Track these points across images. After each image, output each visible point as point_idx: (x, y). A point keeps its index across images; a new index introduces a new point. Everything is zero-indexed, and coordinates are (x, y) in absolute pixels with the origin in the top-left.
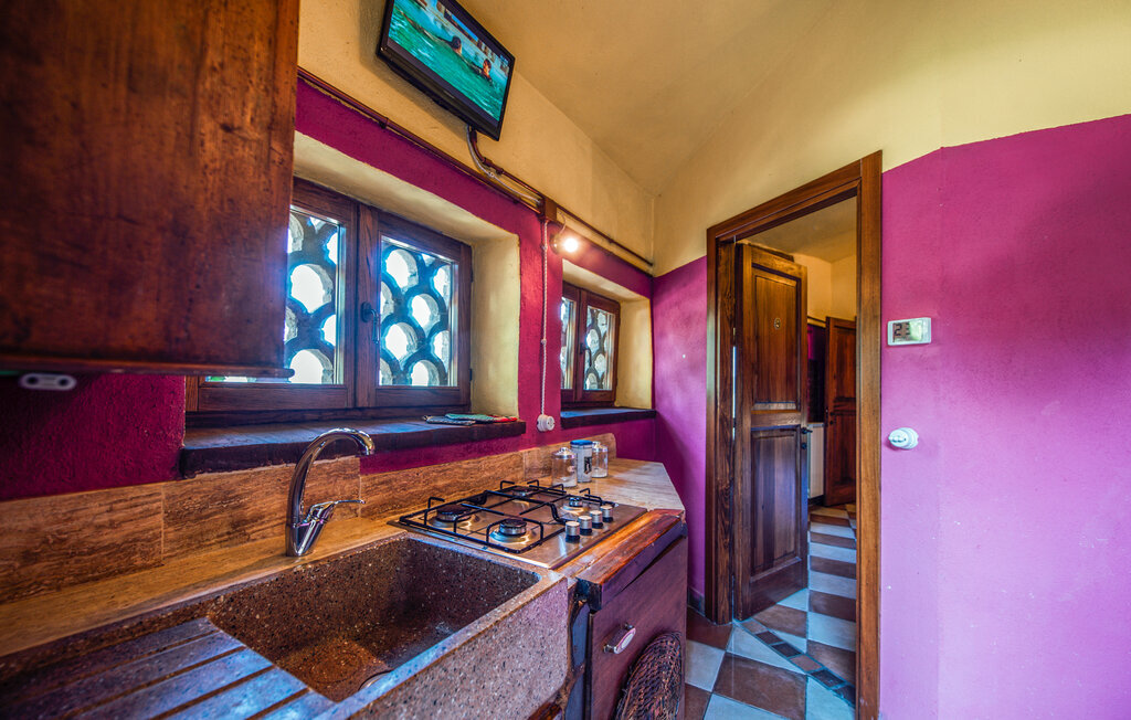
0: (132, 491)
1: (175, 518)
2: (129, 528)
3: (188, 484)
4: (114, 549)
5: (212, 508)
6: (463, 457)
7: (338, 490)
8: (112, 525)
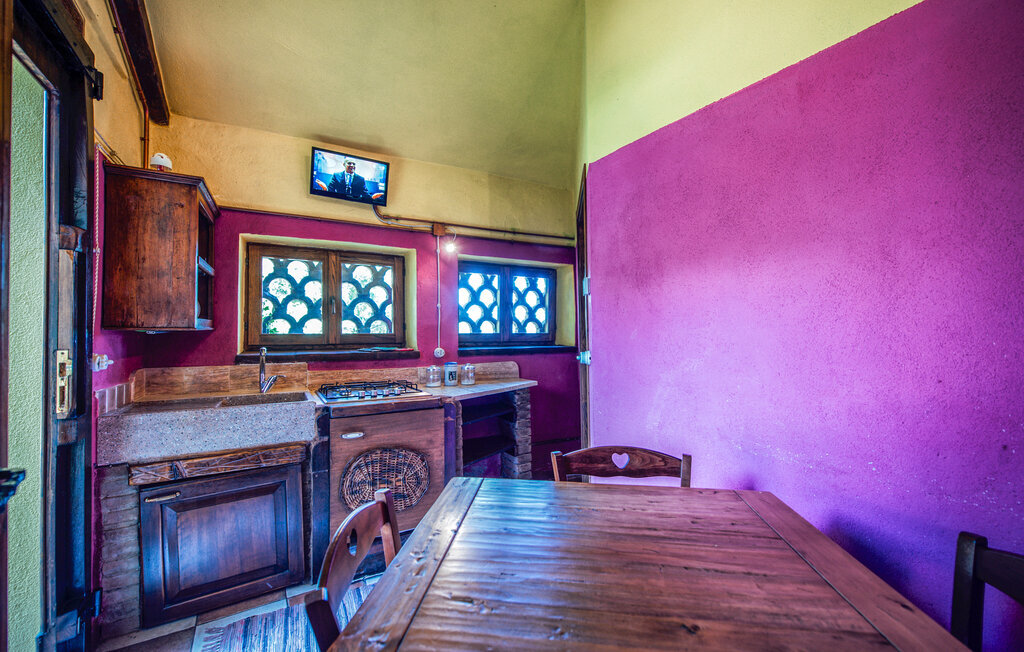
0: (220, 367)
1: (233, 377)
2: (219, 378)
3: (237, 367)
4: (215, 384)
5: (245, 375)
6: (373, 367)
7: (297, 375)
8: (215, 377)
